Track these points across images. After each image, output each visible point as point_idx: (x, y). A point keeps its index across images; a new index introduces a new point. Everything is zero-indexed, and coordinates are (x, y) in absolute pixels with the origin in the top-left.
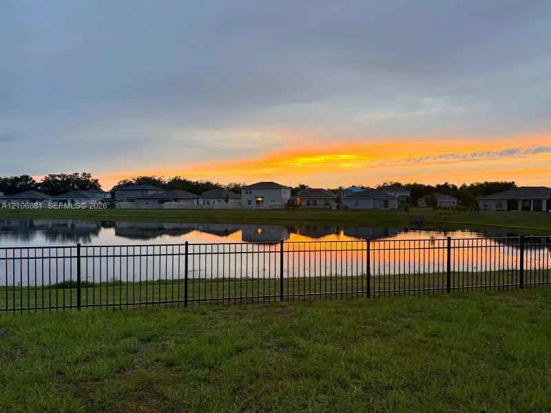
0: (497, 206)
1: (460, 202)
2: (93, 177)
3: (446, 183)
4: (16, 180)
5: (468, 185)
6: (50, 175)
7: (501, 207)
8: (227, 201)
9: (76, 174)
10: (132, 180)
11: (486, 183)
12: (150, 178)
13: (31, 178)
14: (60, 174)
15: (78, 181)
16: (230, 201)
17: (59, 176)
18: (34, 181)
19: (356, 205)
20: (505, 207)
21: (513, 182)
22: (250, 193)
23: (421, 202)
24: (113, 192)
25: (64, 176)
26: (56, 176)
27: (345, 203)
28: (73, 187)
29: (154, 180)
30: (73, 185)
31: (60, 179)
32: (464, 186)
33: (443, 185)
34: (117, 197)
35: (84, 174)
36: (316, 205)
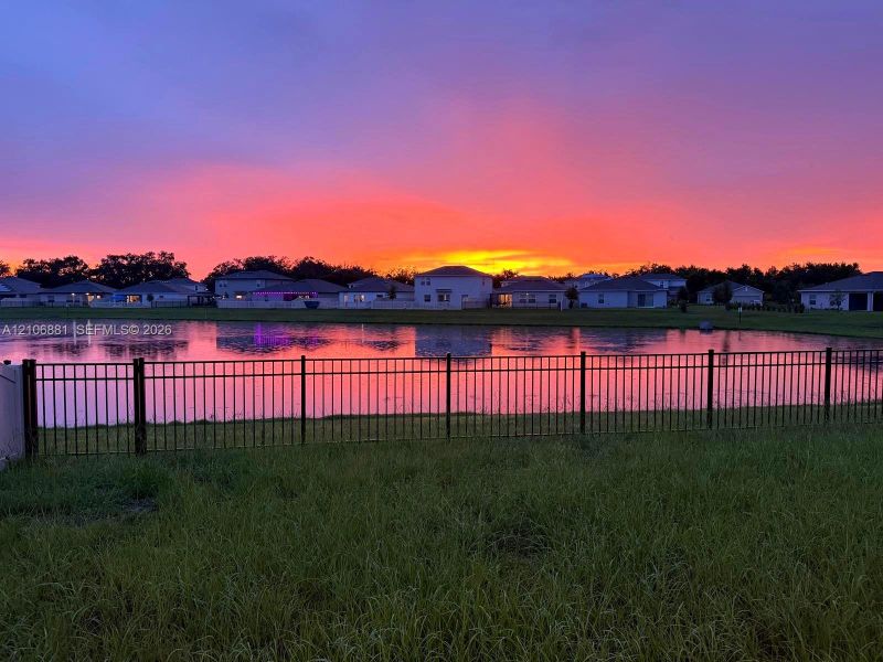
0: (832, 303)
1: (769, 296)
2: (178, 259)
3: (745, 267)
4: (57, 264)
5: (780, 269)
6: (109, 257)
7: (839, 304)
8: (392, 297)
9: (151, 254)
10: (236, 264)
11: (810, 266)
12: (267, 260)
13: (82, 261)
14: (125, 254)
15: (155, 266)
16: (398, 296)
17: (123, 257)
18: (86, 266)
19: (601, 302)
20: (845, 305)
21: (856, 265)
22: (429, 283)
23: (705, 297)
24: (210, 282)
25: (133, 258)
26: (118, 257)
27: (582, 298)
28: (147, 275)
29: (273, 263)
30: (147, 272)
31: (125, 262)
32: (773, 271)
33: (739, 270)
34: (218, 290)
35: (163, 254)
36: (534, 301)
